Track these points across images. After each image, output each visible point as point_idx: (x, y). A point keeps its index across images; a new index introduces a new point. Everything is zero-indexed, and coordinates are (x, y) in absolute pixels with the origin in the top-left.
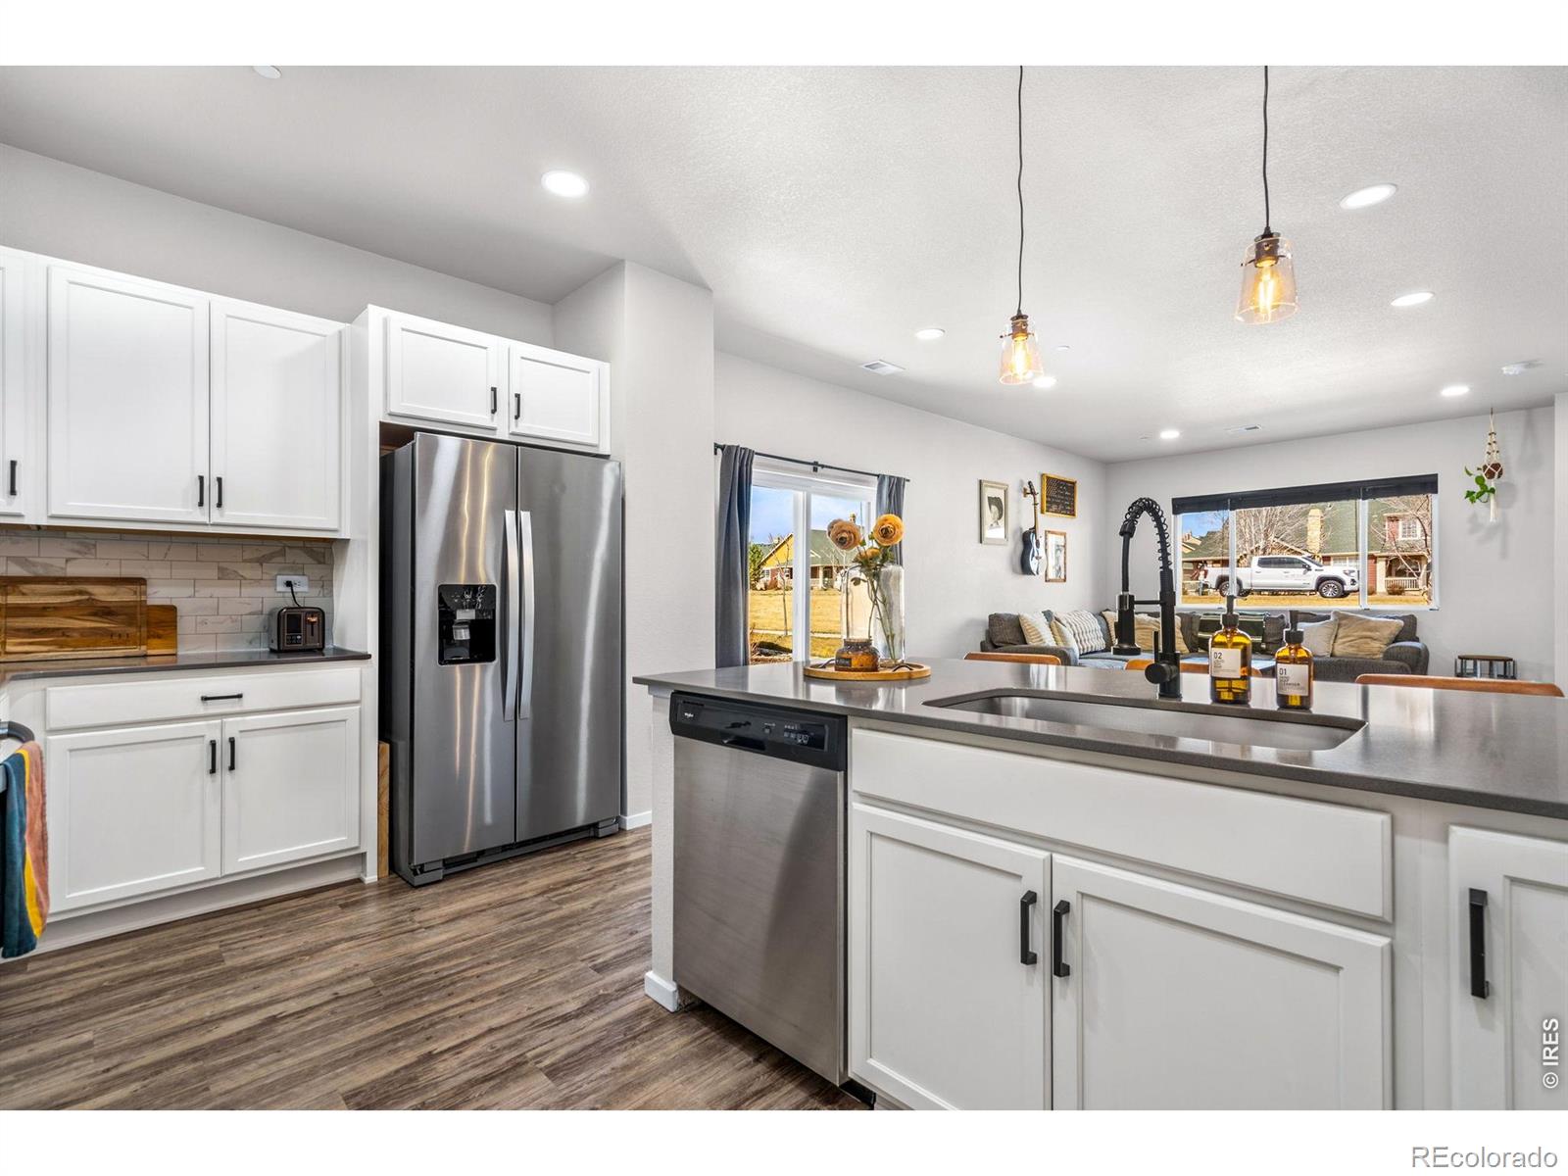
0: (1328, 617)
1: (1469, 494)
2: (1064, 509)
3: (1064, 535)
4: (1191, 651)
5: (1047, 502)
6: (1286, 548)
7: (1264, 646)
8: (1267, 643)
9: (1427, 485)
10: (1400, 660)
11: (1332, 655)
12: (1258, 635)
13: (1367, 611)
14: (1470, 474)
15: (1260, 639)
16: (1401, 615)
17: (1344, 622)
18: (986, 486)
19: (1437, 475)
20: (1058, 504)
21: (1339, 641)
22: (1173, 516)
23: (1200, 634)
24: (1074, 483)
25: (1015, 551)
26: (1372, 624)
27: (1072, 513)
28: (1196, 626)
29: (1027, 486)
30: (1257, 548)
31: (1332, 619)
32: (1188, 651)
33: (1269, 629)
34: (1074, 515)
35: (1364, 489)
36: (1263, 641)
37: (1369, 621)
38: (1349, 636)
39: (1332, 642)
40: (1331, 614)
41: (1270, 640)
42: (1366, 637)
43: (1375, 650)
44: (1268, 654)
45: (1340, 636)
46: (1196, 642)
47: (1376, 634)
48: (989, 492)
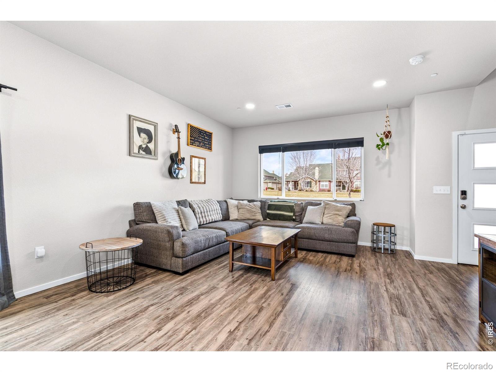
0: (320, 204)
1: (378, 146)
2: (204, 146)
3: (205, 159)
4: (265, 219)
5: (191, 139)
6: (310, 178)
7: (294, 217)
8: (295, 216)
9: (359, 142)
10: (352, 228)
11: (322, 223)
12: (292, 212)
13: (335, 201)
14: (378, 137)
15: (292, 214)
16: (350, 203)
17: (327, 206)
18: (134, 119)
19: (363, 138)
20: (200, 142)
21: (325, 216)
22: (259, 154)
23: (268, 211)
24: (211, 134)
25: (164, 163)
26: (339, 208)
27: (210, 148)
28: (267, 207)
29: (174, 127)
30: (303, 178)
31: (322, 205)
32: (262, 219)
33: (297, 209)
34: (211, 150)
35: (335, 144)
36: (294, 215)
37: (337, 206)
38: (329, 214)
39: (322, 217)
40: (322, 202)
41: (297, 214)
42: (337, 214)
43: (340, 221)
44: (296, 221)
45: (325, 213)
46: (266, 214)
47: (340, 213)
48: (137, 124)
